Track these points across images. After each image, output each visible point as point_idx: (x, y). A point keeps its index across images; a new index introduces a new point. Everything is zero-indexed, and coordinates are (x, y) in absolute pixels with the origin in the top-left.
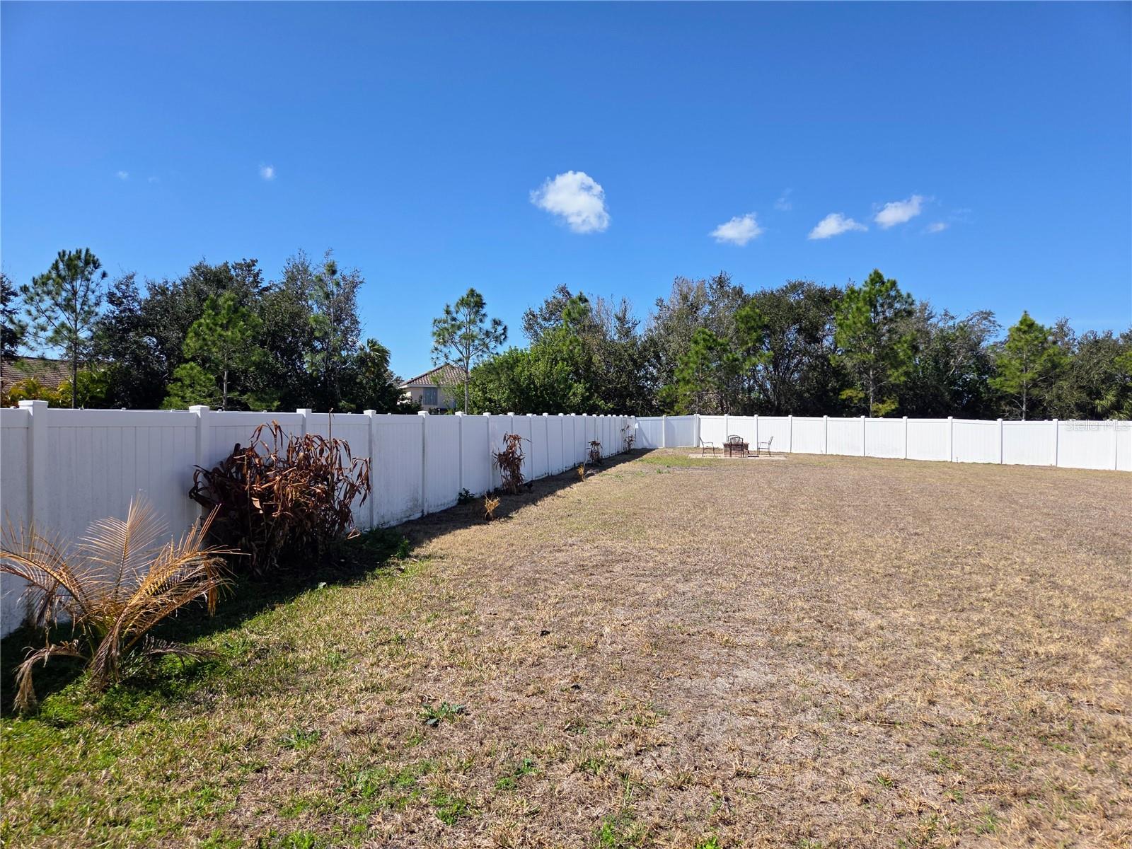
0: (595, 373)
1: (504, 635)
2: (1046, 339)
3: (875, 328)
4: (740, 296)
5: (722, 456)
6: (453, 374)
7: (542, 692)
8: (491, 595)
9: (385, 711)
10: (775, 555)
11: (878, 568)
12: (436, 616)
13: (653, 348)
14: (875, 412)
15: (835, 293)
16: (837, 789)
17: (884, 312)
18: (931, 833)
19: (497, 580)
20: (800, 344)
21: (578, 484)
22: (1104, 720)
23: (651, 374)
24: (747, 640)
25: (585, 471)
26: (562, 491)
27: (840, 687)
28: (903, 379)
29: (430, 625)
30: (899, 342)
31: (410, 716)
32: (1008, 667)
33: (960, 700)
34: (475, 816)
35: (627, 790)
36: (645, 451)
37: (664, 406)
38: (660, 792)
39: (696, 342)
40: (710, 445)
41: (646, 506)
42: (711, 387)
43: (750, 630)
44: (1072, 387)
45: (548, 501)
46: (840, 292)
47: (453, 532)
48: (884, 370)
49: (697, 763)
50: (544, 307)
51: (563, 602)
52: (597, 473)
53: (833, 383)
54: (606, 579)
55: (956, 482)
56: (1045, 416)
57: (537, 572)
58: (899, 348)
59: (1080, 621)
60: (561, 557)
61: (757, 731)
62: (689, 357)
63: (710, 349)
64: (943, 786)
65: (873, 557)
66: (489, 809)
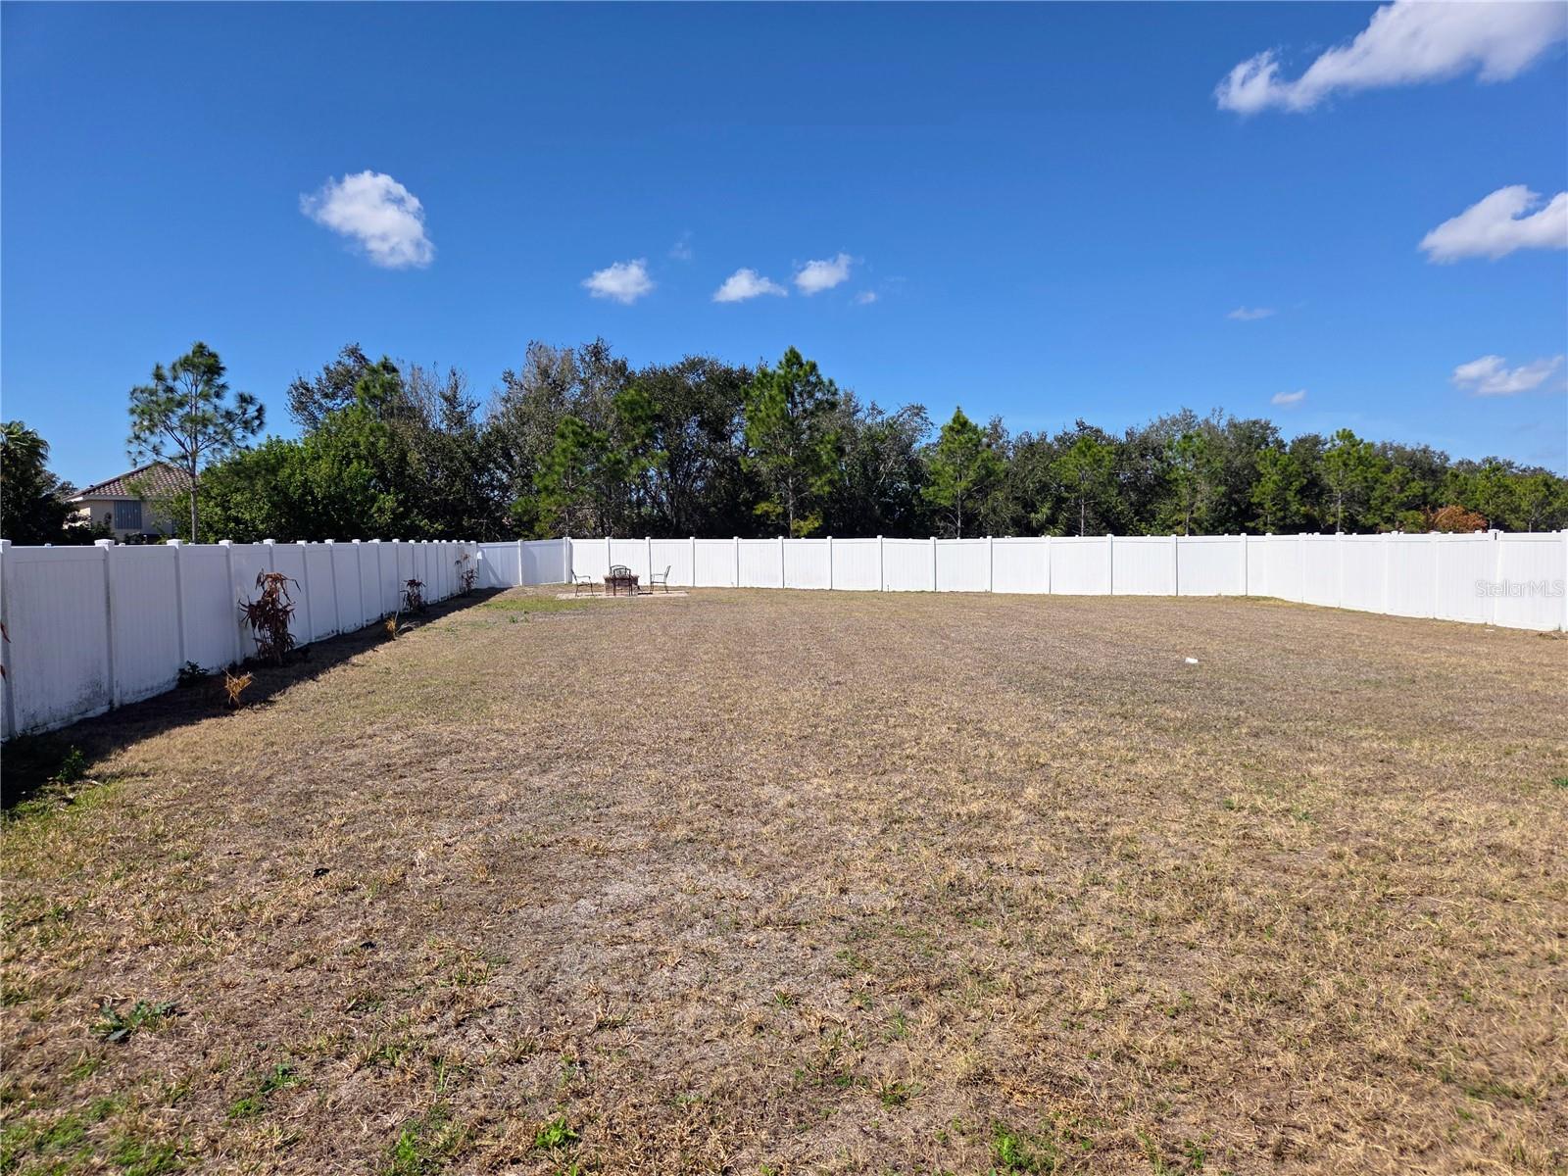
0: (413, 479)
1: (251, 885)
2: (980, 441)
3: (792, 423)
4: (623, 374)
5: (603, 595)
6: (171, 479)
7: (313, 961)
8: (231, 825)
9: (31, 1032)
10: (667, 724)
11: (791, 730)
12: (131, 869)
13: (500, 444)
14: (796, 531)
15: (745, 376)
16: (726, 1020)
17: (802, 403)
18: (834, 1053)
19: (243, 801)
20: (703, 442)
21: (387, 644)
22: (1023, 883)
23: (499, 480)
24: (623, 843)
25: (398, 625)
26: (360, 657)
27: (738, 887)
28: (827, 489)
29: (118, 884)
30: (822, 442)
31: (78, 1032)
32: (928, 835)
33: (874, 882)
34: (191, 1167)
35: (441, 1079)
36: (494, 591)
37: (519, 526)
38: (490, 1072)
39: (563, 436)
40: (586, 580)
41: (491, 671)
42: (585, 499)
43: (628, 828)
44: (1007, 499)
45: (336, 673)
46: (750, 374)
47: (166, 733)
48: (805, 478)
49: (544, 1023)
50: (324, 376)
51: (354, 823)
52: (417, 626)
53: (745, 495)
54: (424, 781)
55: (885, 615)
56: (980, 533)
57: (313, 782)
58: (821, 449)
59: (1005, 771)
60: (353, 755)
61: (629, 964)
62: (553, 457)
63: (583, 446)
64: (850, 992)
65: (786, 716)
66: (216, 1151)
